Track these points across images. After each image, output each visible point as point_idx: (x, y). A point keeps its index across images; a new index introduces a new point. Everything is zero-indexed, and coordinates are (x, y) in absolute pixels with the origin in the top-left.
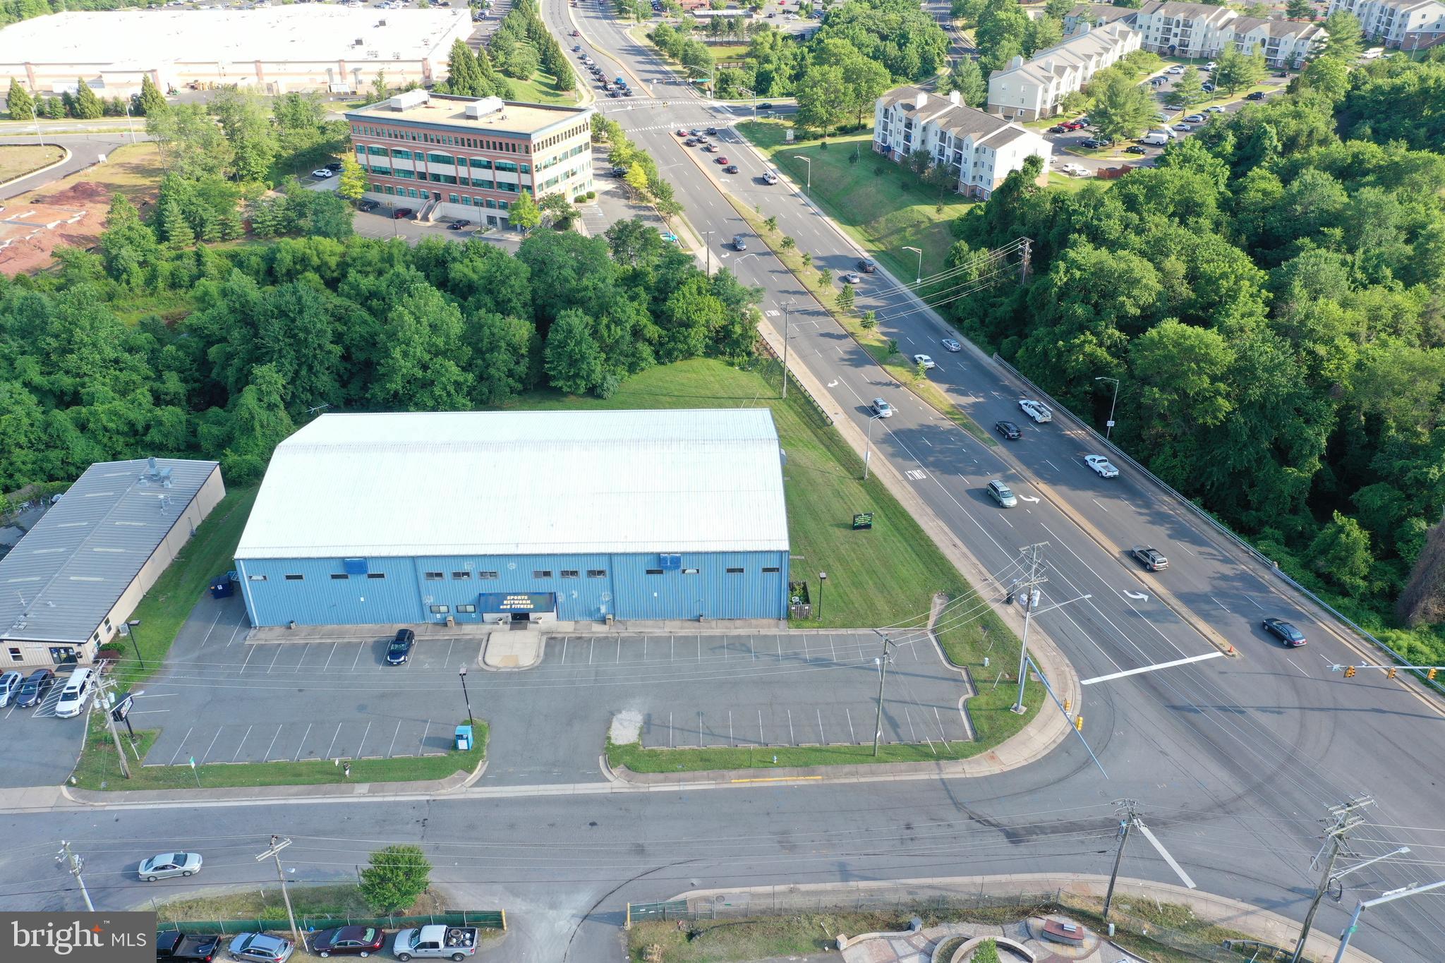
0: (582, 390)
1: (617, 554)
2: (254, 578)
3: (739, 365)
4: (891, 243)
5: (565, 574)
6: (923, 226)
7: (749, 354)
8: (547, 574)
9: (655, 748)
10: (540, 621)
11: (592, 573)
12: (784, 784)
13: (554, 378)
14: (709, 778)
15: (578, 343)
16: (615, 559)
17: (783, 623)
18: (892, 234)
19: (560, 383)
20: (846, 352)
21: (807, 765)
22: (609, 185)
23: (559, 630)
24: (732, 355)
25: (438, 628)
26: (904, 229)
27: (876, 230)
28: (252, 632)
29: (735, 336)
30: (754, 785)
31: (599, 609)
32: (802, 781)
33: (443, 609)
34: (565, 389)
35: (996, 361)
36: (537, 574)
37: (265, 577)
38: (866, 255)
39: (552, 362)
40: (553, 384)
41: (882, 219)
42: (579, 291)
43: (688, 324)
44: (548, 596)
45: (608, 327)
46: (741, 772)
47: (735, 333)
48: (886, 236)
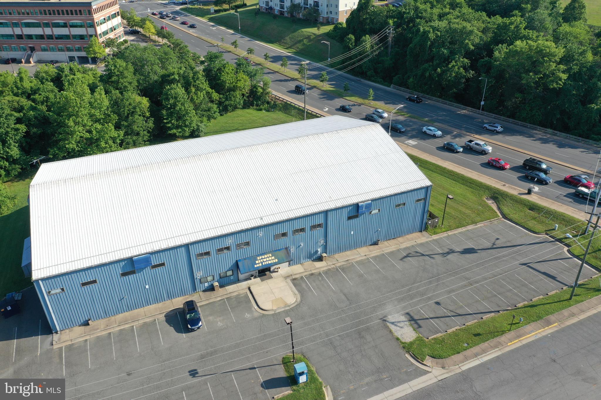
0: (187, 134)
1: (332, 210)
2: (52, 292)
3: (265, 110)
4: (298, 48)
5: (296, 231)
6: (312, 37)
7: (268, 103)
8: (284, 235)
9: (435, 336)
10: (279, 270)
11: (313, 227)
12: (540, 336)
13: (170, 129)
14: (493, 348)
15: (183, 104)
16: (329, 214)
17: (424, 233)
18: (296, 43)
19: (174, 131)
20: (319, 95)
21: (539, 318)
22: (132, 38)
23: (295, 273)
24: (257, 105)
25: (208, 293)
26: (302, 40)
27: (286, 43)
28: (56, 337)
29: (259, 94)
30: (524, 342)
31: (317, 252)
32: (548, 330)
33: (209, 279)
34: (178, 134)
35: (394, 88)
36: (276, 237)
37: (63, 290)
38: (289, 54)
39: (167, 119)
40: (170, 132)
41: (287, 38)
42: (169, 76)
43: (233, 89)
44: (284, 251)
45: (196, 94)
46: (508, 335)
47: (258, 92)
48: (293, 45)
